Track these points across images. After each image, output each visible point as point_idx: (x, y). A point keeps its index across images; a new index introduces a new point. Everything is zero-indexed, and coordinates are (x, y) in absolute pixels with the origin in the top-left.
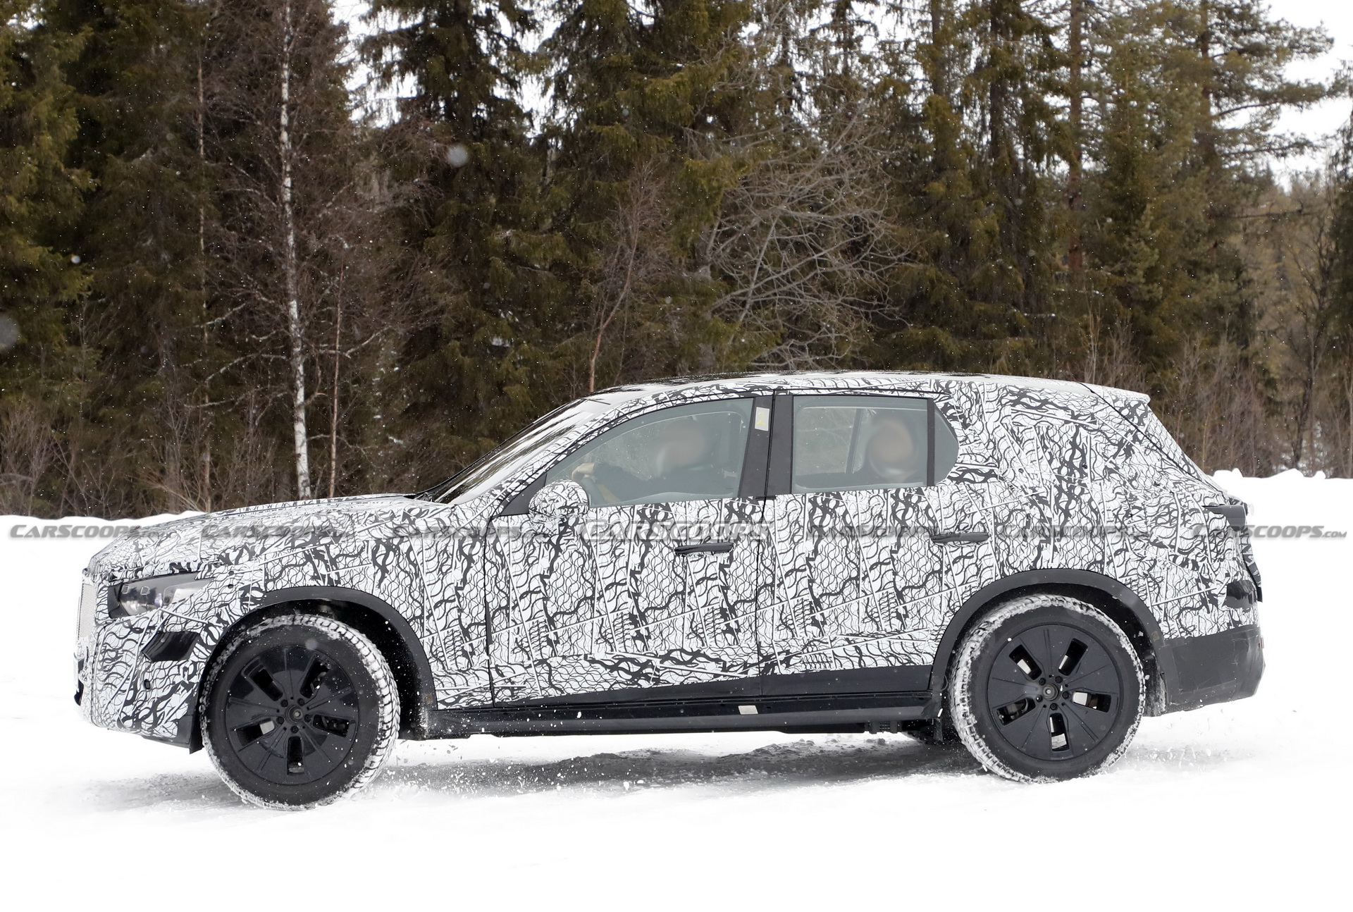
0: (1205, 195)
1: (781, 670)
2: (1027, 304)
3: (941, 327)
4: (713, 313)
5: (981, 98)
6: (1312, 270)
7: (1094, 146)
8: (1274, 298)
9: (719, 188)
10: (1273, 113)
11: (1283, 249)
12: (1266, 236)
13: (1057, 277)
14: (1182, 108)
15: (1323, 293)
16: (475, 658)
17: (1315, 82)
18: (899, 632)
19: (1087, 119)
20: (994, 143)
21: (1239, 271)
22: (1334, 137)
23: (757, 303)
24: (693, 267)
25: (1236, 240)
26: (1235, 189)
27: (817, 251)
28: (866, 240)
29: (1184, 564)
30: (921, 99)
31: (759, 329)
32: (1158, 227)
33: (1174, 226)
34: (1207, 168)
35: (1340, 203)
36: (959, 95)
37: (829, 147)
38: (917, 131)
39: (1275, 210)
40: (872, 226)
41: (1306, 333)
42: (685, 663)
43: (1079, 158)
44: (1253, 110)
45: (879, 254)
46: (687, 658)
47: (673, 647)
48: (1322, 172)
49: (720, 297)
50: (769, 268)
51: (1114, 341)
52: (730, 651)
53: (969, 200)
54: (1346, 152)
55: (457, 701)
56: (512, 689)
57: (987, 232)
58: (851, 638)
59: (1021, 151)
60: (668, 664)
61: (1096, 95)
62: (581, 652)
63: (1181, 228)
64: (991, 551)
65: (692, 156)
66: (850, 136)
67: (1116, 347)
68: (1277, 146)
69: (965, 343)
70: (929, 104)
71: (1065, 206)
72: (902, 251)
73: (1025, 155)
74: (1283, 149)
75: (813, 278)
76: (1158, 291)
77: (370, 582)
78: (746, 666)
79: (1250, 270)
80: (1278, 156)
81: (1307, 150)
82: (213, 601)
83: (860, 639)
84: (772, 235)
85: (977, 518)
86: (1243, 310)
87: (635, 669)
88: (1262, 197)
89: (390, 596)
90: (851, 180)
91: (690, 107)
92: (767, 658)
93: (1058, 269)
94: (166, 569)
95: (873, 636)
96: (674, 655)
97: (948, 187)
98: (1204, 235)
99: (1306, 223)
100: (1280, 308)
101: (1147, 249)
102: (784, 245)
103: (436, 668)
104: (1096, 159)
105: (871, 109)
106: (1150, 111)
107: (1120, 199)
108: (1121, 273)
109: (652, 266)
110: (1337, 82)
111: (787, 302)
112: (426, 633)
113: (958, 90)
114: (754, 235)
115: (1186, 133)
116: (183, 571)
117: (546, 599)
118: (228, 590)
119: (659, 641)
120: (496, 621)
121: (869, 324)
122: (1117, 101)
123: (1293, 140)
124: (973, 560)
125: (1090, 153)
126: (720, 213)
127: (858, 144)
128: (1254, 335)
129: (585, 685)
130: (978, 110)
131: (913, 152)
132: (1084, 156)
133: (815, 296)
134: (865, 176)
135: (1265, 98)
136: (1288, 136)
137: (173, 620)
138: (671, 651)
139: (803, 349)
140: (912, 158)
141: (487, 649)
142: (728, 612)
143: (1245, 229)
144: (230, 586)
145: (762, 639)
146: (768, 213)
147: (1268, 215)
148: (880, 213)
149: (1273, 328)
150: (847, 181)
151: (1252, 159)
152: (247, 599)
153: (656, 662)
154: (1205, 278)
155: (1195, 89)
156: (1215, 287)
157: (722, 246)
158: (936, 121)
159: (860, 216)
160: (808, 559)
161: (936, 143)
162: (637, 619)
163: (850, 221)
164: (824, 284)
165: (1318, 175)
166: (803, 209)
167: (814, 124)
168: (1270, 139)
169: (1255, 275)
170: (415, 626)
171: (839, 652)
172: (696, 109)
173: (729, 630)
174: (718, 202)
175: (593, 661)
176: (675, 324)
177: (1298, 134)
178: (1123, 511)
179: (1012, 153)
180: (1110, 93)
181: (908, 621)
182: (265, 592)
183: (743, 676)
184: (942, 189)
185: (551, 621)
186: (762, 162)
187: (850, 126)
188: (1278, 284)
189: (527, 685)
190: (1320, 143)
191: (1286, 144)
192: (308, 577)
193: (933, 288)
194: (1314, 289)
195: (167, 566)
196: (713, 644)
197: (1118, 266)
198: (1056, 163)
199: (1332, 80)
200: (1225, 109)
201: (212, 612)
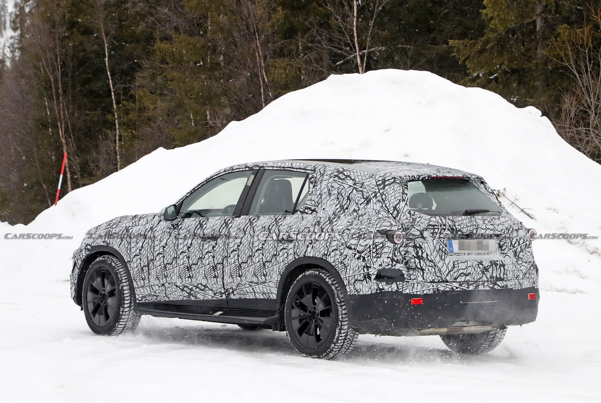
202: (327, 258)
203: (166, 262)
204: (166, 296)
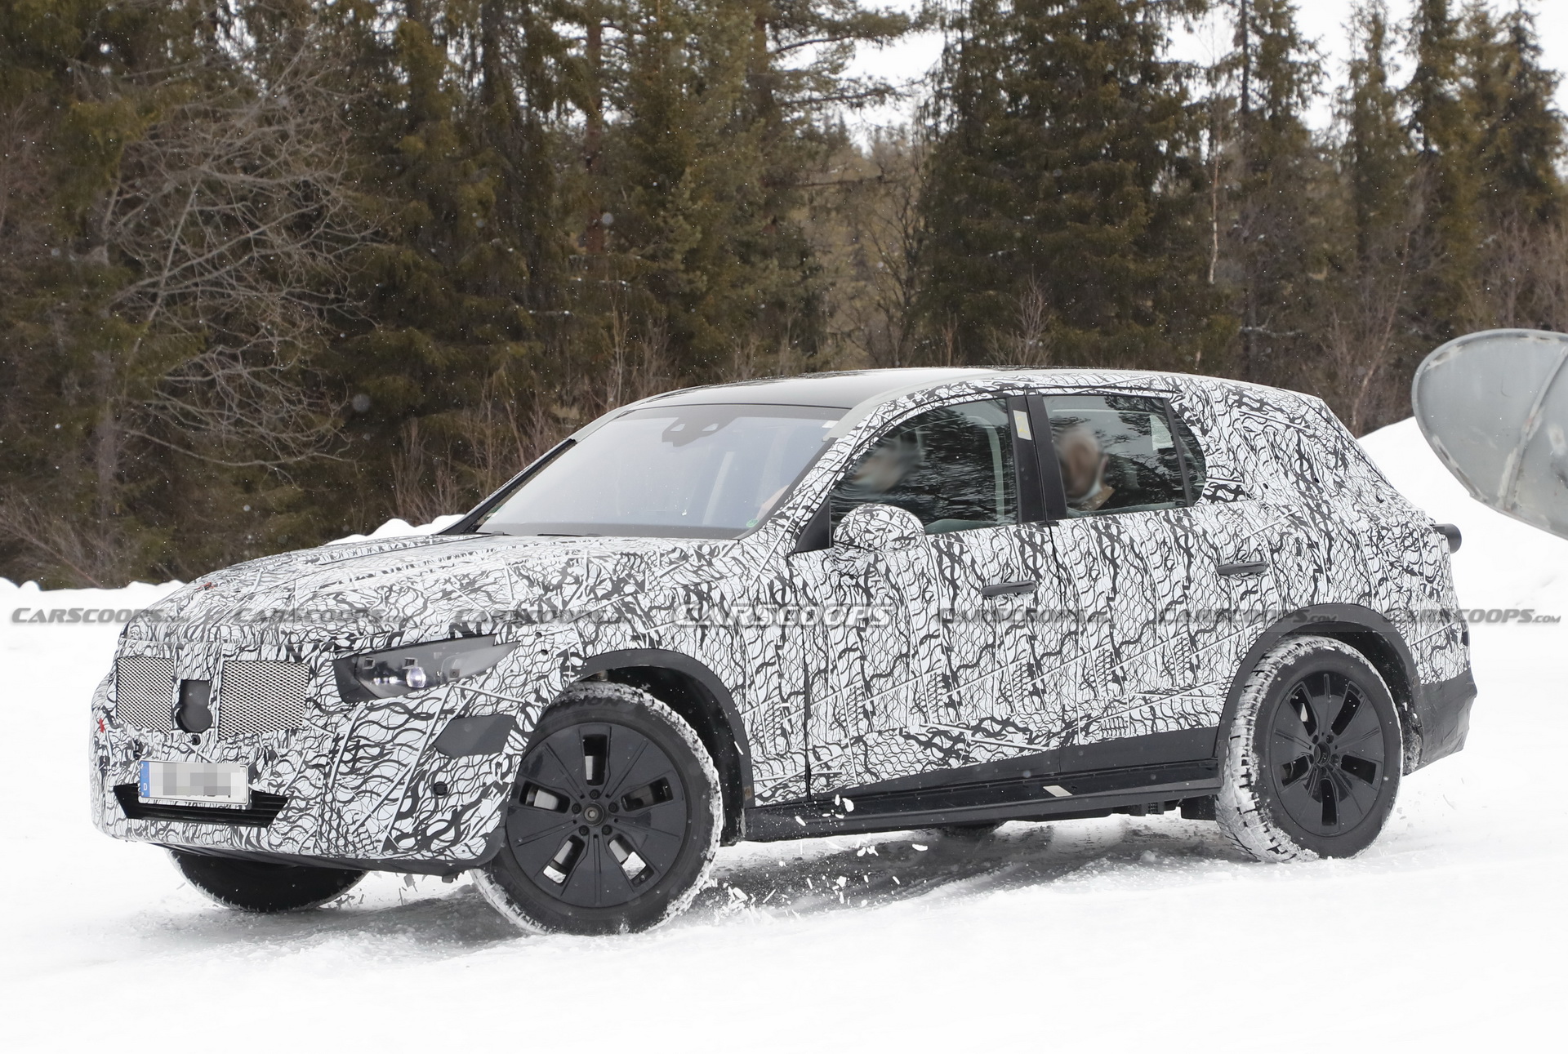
0: (760, 154)
1: (1080, 740)
2: (533, 298)
3: (419, 328)
4: (112, 310)
5: (470, 26)
6: (896, 254)
7: (617, 90)
8: (849, 290)
9: (119, 141)
10: (846, 50)
11: (860, 227)
12: (838, 209)
13: (572, 264)
14: (730, 42)
15: (910, 283)
16: (793, 739)
17: (898, 11)
18: (1190, 687)
19: (608, 55)
20: (487, 85)
21: (804, 253)
22: (922, 82)
23: (172, 296)
24: (83, 248)
25: (800, 216)
26: (799, 148)
27: (253, 226)
28: (320, 212)
29: (1431, 595)
30: (391, 26)
31: (174, 330)
32: (700, 197)
33: (720, 197)
34: (763, 120)
35: (931, 168)
36: (442, 21)
37: (268, 88)
38: (385, 67)
39: (850, 176)
40: (327, 193)
41: (889, 336)
42: (995, 735)
43: (600, 105)
44: (821, 46)
45: (337, 231)
46: (997, 728)
47: (984, 716)
48: (908, 127)
49: (121, 288)
50: (187, 248)
51: (645, 346)
52: (1037, 718)
53: (454, 160)
54: (937, 103)
55: (773, 796)
56: (827, 777)
57: (480, 202)
58: (1148, 696)
59: (523, 97)
60: (979, 736)
61: (619, 23)
62: (897, 726)
63: (731, 198)
64: (1272, 584)
65: (81, 98)
66: (295, 73)
67: (647, 354)
68: (850, 93)
69: (452, 350)
70: (401, 32)
71: (582, 169)
72: (366, 228)
73: (528, 101)
74: (858, 96)
75: (248, 263)
76: (702, 282)
77: (692, 641)
78: (1050, 735)
79: (818, 254)
80: (852, 106)
81: (889, 99)
82: (528, 673)
83: (1157, 697)
84: (192, 206)
85: (1254, 544)
86: (810, 304)
87: (947, 744)
88: (832, 160)
89: (712, 659)
90: (298, 132)
91: (75, 32)
92: (1069, 725)
93: (573, 252)
94: (444, 632)
95: (1168, 693)
96: (986, 724)
97: (428, 143)
98: (760, 208)
99: (888, 194)
100: (858, 304)
101: (688, 227)
102: (208, 218)
103: (756, 752)
104: (621, 107)
105: (326, 37)
106: (689, 46)
107: (650, 161)
108: (653, 257)
109: (27, 246)
110: (925, 11)
111: (212, 295)
112: (748, 707)
113: (440, 15)
114: (166, 205)
115: (735, 75)
116: (468, 635)
117: (863, 658)
118: (541, 657)
119: (970, 709)
120: (815, 689)
121: (324, 324)
122: (647, 31)
123: (871, 86)
124: (1258, 596)
125: (613, 100)
126: (119, 175)
127: (307, 84)
128: (824, 339)
129: (899, 768)
130: (466, 41)
131: (381, 95)
132: (606, 104)
133: (252, 288)
134: (317, 127)
135: (835, 30)
136: (864, 80)
137: (481, 699)
138: (982, 720)
139: (234, 358)
140: (380, 103)
141: (805, 725)
142: (1034, 669)
143: (811, 200)
144: (545, 652)
145: (1066, 702)
146: (187, 176)
147: (841, 182)
148: (337, 176)
149: (846, 329)
150: (292, 133)
151: (819, 109)
152: (567, 669)
153: (968, 734)
154: (762, 265)
155: (746, 17)
156: (773, 275)
157: (124, 219)
158: (411, 55)
159: (311, 180)
160: (1109, 599)
161: (411, 83)
162: (950, 680)
163: (297, 187)
164: (263, 271)
165: (902, 130)
166: (234, 171)
167: (247, 56)
168: (843, 84)
169: (825, 261)
170: (737, 698)
171: (1136, 714)
172: (85, 34)
173: (1035, 692)
174: (118, 160)
175: (908, 737)
176: (59, 326)
177: (877, 78)
178: (1374, 533)
179: (512, 99)
180: (637, 21)
181: (1199, 673)
182: (585, 659)
183: (1045, 749)
184: (421, 145)
185: (868, 686)
186: (177, 107)
187: (296, 59)
188: (853, 272)
189: (843, 771)
190: (904, 90)
191: (862, 91)
192: (628, 638)
193: (409, 276)
194: (898, 279)
195: (445, 628)
196: (1022, 710)
197: (650, 249)
198: (568, 112)
199: (919, 8)
200: (785, 44)
201: (529, 688)
202: (1370, 603)
203: (869, 672)
204: (868, 770)
